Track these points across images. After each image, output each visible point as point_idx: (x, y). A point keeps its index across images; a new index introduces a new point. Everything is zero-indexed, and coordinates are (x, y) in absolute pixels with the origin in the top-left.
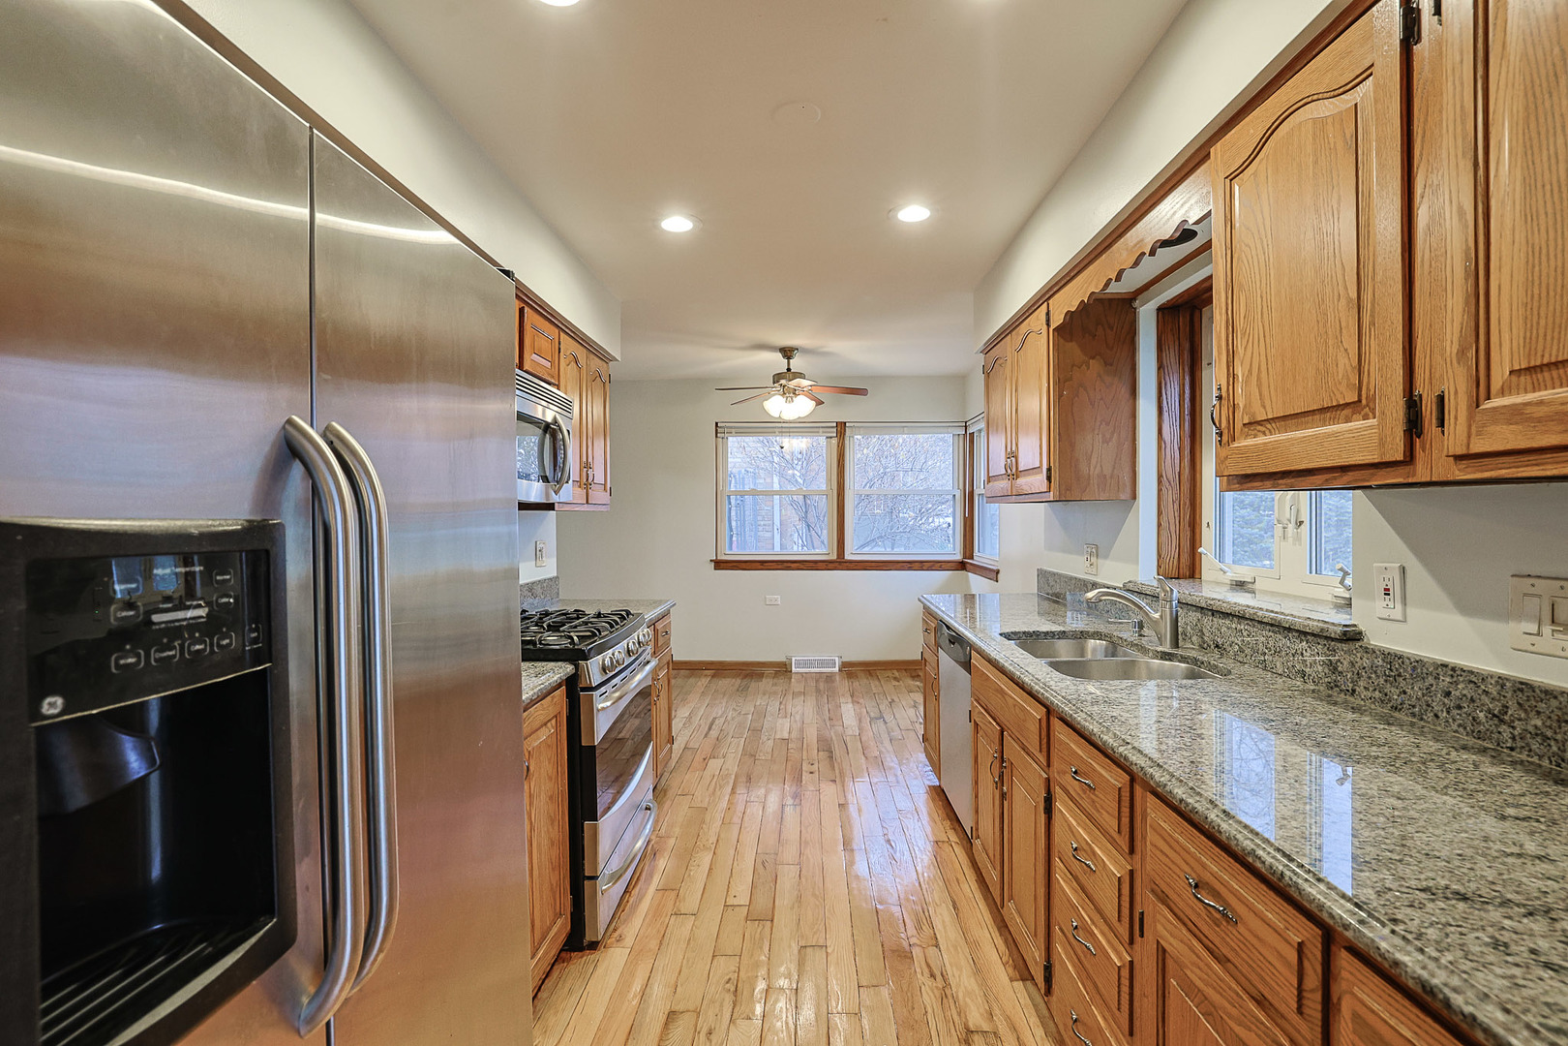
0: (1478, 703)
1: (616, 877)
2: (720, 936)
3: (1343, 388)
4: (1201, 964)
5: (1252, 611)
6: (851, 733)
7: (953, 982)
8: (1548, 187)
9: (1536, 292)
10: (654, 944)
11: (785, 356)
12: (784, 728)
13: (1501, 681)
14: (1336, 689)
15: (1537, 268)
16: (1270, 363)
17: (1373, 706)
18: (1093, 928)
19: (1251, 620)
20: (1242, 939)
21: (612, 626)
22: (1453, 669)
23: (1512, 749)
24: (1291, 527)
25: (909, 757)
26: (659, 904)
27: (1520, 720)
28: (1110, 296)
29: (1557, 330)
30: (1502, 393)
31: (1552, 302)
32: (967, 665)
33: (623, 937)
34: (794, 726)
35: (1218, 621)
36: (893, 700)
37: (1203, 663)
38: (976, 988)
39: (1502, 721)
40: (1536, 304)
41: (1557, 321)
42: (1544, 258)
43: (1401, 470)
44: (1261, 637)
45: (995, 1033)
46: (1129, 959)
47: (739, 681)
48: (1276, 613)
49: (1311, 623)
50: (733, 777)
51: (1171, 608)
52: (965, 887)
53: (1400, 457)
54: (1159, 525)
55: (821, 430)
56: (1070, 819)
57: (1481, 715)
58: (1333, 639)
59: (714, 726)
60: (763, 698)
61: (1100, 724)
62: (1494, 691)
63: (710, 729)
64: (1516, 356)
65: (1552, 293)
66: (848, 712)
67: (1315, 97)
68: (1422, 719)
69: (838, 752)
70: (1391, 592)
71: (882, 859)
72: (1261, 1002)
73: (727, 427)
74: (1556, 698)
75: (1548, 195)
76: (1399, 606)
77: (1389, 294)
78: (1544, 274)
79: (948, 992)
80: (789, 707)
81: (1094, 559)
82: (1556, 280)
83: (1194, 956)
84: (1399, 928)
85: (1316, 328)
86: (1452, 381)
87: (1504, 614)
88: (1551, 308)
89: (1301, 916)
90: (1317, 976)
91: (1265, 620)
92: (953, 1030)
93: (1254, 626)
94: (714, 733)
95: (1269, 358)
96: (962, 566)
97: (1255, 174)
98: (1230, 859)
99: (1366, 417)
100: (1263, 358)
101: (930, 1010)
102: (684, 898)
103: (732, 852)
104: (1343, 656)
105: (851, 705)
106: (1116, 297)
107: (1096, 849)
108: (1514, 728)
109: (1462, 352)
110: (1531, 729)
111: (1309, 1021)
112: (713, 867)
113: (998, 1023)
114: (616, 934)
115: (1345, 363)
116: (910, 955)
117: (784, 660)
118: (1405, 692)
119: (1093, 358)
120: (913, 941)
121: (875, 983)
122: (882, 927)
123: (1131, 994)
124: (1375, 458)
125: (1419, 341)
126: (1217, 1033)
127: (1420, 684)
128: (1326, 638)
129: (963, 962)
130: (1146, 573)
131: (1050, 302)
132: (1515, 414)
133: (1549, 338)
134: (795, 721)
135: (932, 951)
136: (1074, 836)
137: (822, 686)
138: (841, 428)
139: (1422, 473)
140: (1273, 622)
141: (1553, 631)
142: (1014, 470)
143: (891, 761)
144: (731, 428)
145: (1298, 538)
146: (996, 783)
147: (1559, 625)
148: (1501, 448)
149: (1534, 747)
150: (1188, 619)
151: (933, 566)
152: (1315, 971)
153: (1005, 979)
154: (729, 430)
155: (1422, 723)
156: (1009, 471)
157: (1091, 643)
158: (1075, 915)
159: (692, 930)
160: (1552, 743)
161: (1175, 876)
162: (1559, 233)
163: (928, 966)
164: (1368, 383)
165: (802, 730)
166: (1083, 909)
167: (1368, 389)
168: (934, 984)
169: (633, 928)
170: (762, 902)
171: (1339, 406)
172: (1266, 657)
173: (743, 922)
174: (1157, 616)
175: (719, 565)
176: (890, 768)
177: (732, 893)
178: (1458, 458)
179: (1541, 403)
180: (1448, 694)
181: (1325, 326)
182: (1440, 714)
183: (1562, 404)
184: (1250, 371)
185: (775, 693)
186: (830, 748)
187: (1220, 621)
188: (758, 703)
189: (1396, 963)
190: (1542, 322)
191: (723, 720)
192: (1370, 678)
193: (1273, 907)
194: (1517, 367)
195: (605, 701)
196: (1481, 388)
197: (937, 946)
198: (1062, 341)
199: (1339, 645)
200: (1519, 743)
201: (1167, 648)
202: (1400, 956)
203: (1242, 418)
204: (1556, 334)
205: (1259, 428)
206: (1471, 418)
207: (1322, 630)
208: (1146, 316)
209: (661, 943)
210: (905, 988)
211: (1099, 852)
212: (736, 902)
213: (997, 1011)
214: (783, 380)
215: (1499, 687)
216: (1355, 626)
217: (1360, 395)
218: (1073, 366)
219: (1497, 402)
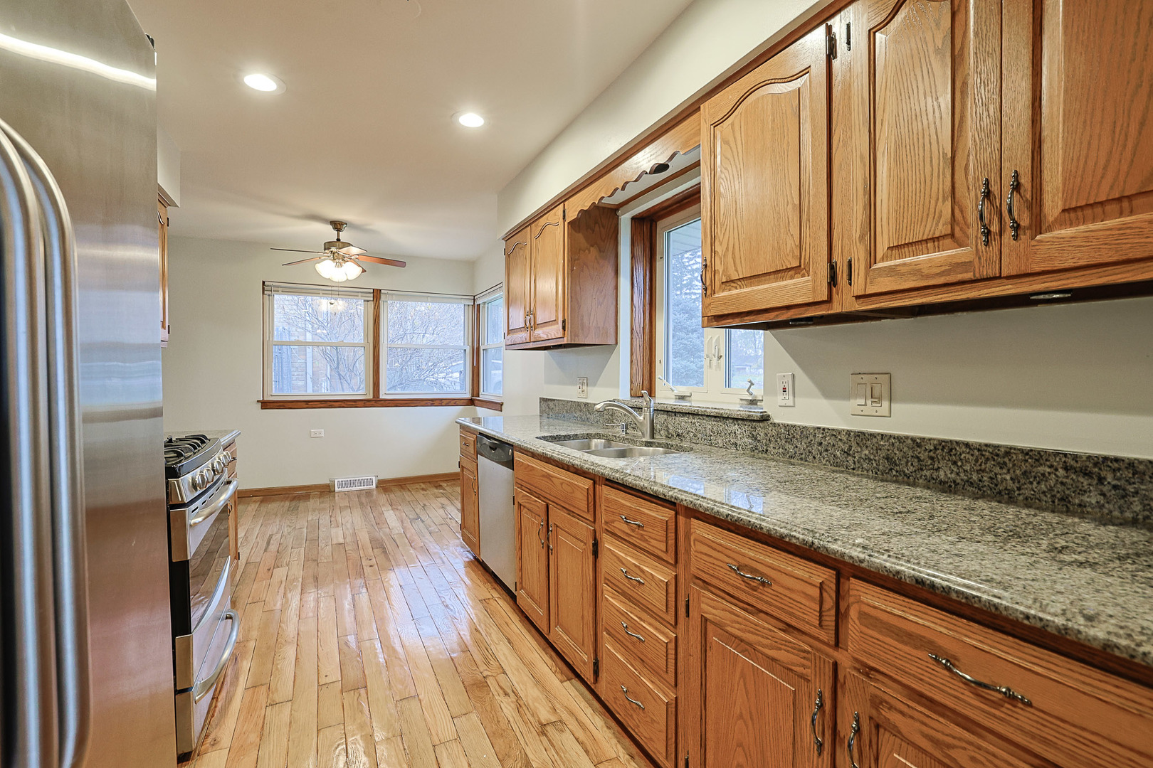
0: (836, 446)
1: (207, 686)
2: (320, 711)
3: (790, 258)
4: (740, 620)
5: (703, 410)
6: (397, 532)
7: (521, 694)
8: (908, 147)
9: (902, 204)
10: (253, 737)
11: (335, 228)
12: (338, 535)
13: (848, 433)
14: (758, 451)
15: (902, 191)
16: (741, 244)
17: (778, 458)
18: (642, 623)
19: (702, 415)
20: (776, 593)
21: (195, 448)
22: (824, 429)
23: (853, 469)
24: (715, 359)
25: (447, 543)
26: (251, 702)
27: (858, 452)
28: (603, 205)
29: (913, 225)
30: (882, 260)
31: (910, 209)
32: (510, 464)
33: (218, 740)
34: (347, 532)
35: (679, 419)
36: (425, 505)
37: (672, 446)
38: (539, 694)
39: (849, 455)
40: (902, 210)
41: (913, 220)
42: (906, 186)
43: (824, 306)
44: (709, 424)
45: (560, 721)
46: (675, 635)
47: (287, 503)
48: (718, 409)
49: (741, 413)
50: (300, 579)
51: (650, 412)
52: (513, 627)
53: (825, 298)
54: (632, 362)
55: (360, 294)
56: (619, 553)
57: (838, 453)
58: (754, 421)
59: (272, 542)
60: (311, 514)
61: (648, 480)
62: (844, 439)
63: (268, 543)
64: (891, 239)
65: (910, 205)
66: (391, 517)
67: (773, 81)
68: (806, 461)
69: (390, 547)
70: (787, 390)
71: (446, 621)
72: (788, 628)
73: (274, 287)
74: (875, 437)
75: (908, 151)
76: (791, 397)
77: (819, 202)
78: (906, 195)
79: (521, 703)
80: (339, 519)
81: (585, 388)
82: (912, 198)
83: (734, 617)
84: (891, 553)
85: (773, 222)
86: (856, 253)
87: (847, 397)
88: (910, 213)
89: (820, 567)
90: (832, 599)
91: (712, 414)
92: (532, 728)
93: (704, 419)
94: (273, 548)
95: (741, 240)
96: (471, 402)
97: (732, 124)
98: (763, 546)
99: (803, 276)
100: (736, 240)
101: (511, 720)
102: (277, 690)
103: (315, 640)
104: (761, 431)
105: (391, 512)
106: (607, 206)
107: (644, 568)
108: (855, 457)
109: (862, 237)
110: (863, 456)
111: (826, 629)
112: (299, 656)
113: (561, 714)
114: (209, 740)
115: (791, 243)
116: (486, 684)
117: (328, 482)
118: (797, 447)
119: (592, 246)
120: (485, 673)
121: (464, 712)
122: (459, 669)
123: (676, 659)
124: (811, 300)
125: (835, 231)
126: (752, 660)
127: (805, 441)
128: (751, 421)
129: (525, 678)
130: (623, 393)
131: (566, 203)
132: (891, 271)
133: (908, 229)
134: (347, 529)
135: (501, 677)
136: (623, 564)
137: (363, 500)
138: (377, 294)
139: (836, 308)
140: (717, 415)
141: (872, 402)
142: (532, 324)
143: (434, 547)
144: (278, 287)
145: (718, 366)
146: (543, 544)
147: (875, 398)
148: (883, 290)
149: (864, 466)
150: (661, 418)
151: (450, 402)
152: (831, 597)
153: (557, 682)
154: (276, 289)
155: (806, 463)
156: (528, 324)
157: (595, 441)
158: (624, 619)
159: (291, 715)
160: (874, 462)
161: (718, 568)
162: (914, 172)
163: (501, 688)
164: (805, 255)
165: (355, 534)
166: (631, 613)
167: (805, 258)
168: (510, 700)
169: (226, 731)
170: (353, 674)
171: (787, 269)
172: (712, 438)
173: (340, 695)
174: (641, 418)
175: (266, 405)
176: (435, 553)
177: (323, 673)
178: (858, 297)
179: (905, 264)
180: (820, 444)
181: (778, 220)
182: (816, 456)
183: (915, 265)
184: (727, 249)
185: (324, 509)
186: (382, 545)
187: (681, 419)
188: (310, 519)
189: (898, 572)
190: (905, 221)
191: (279, 536)
192: (776, 441)
193: (799, 567)
194: (892, 245)
195: (197, 516)
196: (872, 258)
197: (504, 673)
198: (573, 232)
199: (758, 424)
200: (857, 465)
201: (647, 438)
202: (898, 568)
203: (720, 278)
204: (912, 227)
205: (733, 284)
206: (867, 274)
207: (749, 416)
208: (625, 220)
209: (261, 734)
210: (489, 708)
211: (647, 569)
212: (328, 680)
213: (558, 706)
214: (333, 248)
215: (847, 436)
216: (765, 412)
217: (800, 262)
218: (580, 250)
219: (880, 265)
